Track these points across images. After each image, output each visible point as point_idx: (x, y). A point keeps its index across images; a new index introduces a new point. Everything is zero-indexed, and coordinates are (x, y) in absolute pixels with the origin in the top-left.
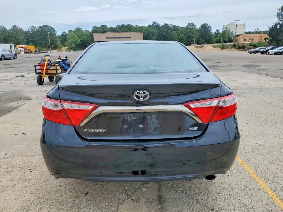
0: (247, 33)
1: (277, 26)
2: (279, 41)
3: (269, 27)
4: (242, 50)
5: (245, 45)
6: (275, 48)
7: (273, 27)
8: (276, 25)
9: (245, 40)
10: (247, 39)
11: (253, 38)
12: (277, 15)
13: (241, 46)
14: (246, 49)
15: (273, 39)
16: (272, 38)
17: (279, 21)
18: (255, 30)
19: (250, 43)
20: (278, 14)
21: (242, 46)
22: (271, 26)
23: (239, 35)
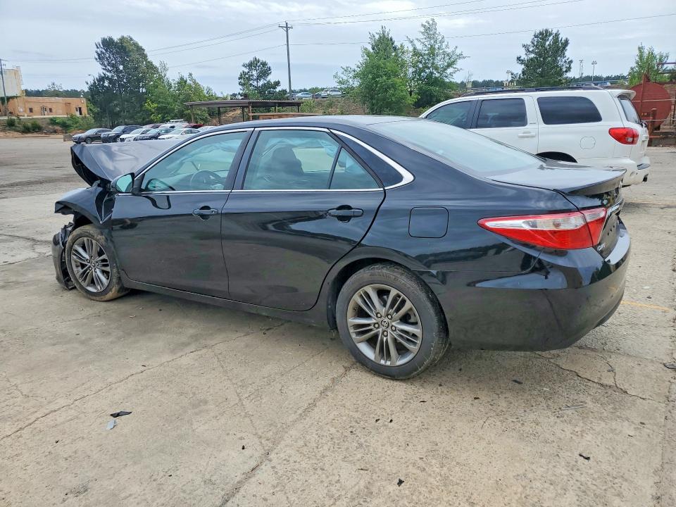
0: (28, 93)
1: (104, 82)
2: (118, 115)
3: (87, 84)
4: (35, 135)
5: (39, 123)
6: (131, 130)
7: (95, 83)
8: (102, 79)
9: (31, 110)
10: (36, 108)
11: (49, 106)
12: (97, 57)
13: (29, 125)
14: (46, 133)
15: (104, 111)
16: (101, 109)
17: (104, 71)
18: (48, 88)
19: (51, 119)
20: (99, 55)
21: (32, 124)
22: (91, 81)
23: (13, 98)
